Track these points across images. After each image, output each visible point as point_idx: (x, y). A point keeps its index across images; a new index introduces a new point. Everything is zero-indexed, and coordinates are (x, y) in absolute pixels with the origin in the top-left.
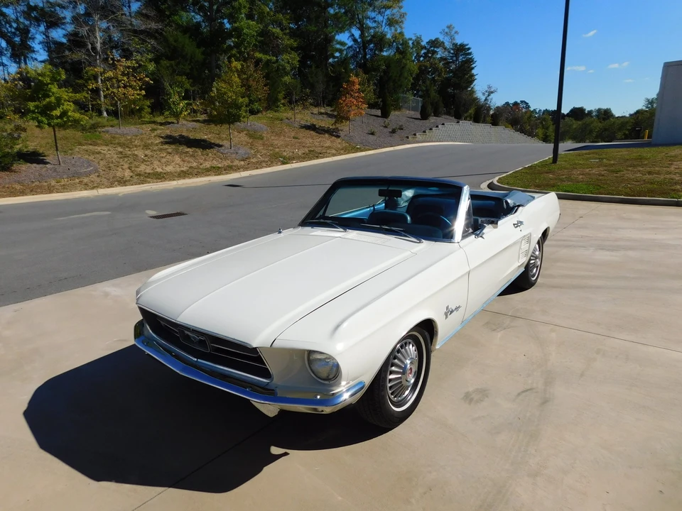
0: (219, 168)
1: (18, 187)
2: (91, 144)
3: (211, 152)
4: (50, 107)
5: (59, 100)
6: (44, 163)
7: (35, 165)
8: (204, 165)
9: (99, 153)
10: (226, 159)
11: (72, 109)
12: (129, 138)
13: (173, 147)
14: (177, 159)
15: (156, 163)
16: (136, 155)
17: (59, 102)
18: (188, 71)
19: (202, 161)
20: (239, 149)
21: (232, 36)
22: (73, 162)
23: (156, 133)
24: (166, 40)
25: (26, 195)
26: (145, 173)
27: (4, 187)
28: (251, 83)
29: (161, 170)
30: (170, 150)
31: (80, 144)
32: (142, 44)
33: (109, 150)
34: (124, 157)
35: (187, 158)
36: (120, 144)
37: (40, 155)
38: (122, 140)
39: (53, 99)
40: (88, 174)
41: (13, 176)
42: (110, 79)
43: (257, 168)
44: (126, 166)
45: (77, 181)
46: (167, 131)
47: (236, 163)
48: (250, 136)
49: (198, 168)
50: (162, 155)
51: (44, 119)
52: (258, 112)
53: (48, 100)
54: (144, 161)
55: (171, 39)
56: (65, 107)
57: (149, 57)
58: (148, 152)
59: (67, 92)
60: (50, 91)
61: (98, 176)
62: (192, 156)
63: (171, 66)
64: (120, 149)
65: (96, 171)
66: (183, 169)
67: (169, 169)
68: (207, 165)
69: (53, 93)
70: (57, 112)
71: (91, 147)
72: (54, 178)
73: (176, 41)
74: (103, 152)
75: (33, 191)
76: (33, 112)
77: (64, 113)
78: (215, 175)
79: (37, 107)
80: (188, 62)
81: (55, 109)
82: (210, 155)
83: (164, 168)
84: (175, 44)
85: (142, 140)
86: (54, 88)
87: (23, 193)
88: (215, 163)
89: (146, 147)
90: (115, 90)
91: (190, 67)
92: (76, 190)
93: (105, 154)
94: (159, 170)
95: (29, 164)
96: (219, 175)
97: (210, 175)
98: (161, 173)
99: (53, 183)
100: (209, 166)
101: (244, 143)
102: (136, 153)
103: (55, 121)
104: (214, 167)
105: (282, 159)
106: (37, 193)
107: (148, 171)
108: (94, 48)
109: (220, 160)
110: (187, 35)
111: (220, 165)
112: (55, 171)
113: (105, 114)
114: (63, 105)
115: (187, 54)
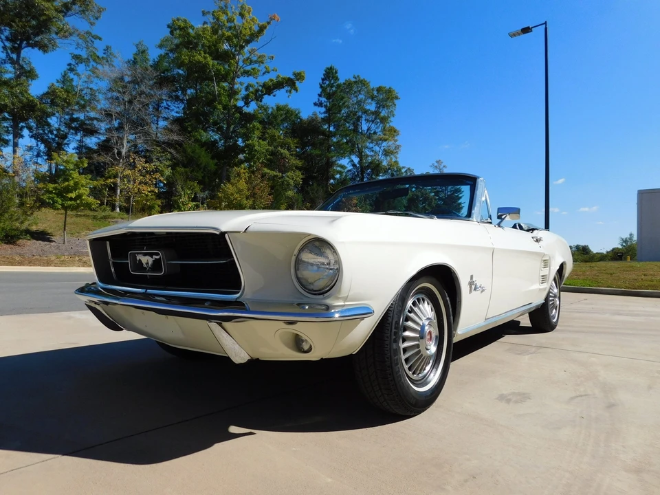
1: (17, 258)
4: (68, 190)
5: (76, 184)
6: (49, 241)
7: (40, 242)
11: (87, 193)
17: (76, 186)
18: (200, 178)
21: (244, 152)
22: (77, 243)
24: (185, 151)
25: (24, 265)
27: (4, 257)
28: (256, 191)
32: (163, 152)
37: (48, 234)
39: (71, 183)
41: (16, 249)
42: (127, 176)
45: (77, 258)
51: (59, 200)
53: (67, 183)
55: (189, 150)
56: (80, 192)
57: (167, 164)
59: (86, 178)
60: (70, 176)
63: (186, 172)
69: (73, 178)
70: (73, 195)
72: (56, 254)
73: (193, 152)
75: (31, 263)
76: (51, 192)
77: (79, 197)
79: (55, 189)
80: (202, 170)
81: (72, 192)
84: (192, 155)
86: (75, 175)
87: (21, 264)
90: (131, 186)
91: (203, 175)
92: (73, 265)
95: (35, 241)
99: (53, 258)
103: (69, 203)
106: (35, 265)
108: (119, 153)
110: (204, 149)
112: (58, 248)
113: (118, 209)
114: (80, 189)
115: (201, 164)
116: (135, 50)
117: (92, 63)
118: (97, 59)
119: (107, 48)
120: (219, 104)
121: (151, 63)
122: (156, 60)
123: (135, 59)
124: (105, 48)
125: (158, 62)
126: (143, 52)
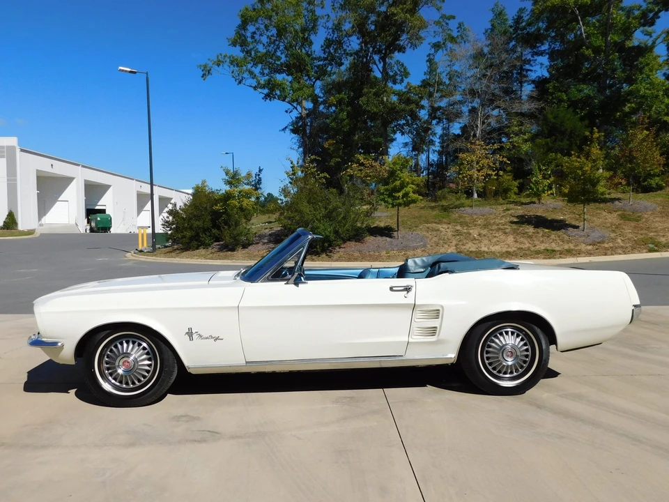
0: (554, 251)
1: (357, 254)
2: (436, 223)
3: (554, 234)
4: (396, 190)
5: (403, 183)
8: (538, 247)
9: (438, 230)
10: (569, 242)
12: (475, 217)
13: (515, 226)
14: (510, 239)
15: (486, 242)
16: (470, 234)
17: (403, 186)
19: (537, 243)
20: (593, 232)
22: (410, 237)
23: (507, 212)
24: (545, 119)
26: (468, 251)
27: (347, 254)
29: (486, 249)
30: (507, 231)
31: (427, 222)
33: (448, 228)
34: (458, 235)
35: (522, 239)
36: (462, 224)
38: (467, 219)
39: (398, 183)
40: (415, 248)
41: (359, 246)
43: (606, 254)
44: (454, 243)
46: (520, 211)
47: (583, 247)
48: (623, 217)
49: (529, 249)
50: (497, 235)
51: (390, 200)
52: (660, 188)
53: (395, 183)
54: (475, 239)
55: (550, 117)
56: (407, 190)
57: (526, 137)
58: (484, 232)
59: (411, 176)
60: (398, 177)
61: (423, 251)
62: (530, 237)
63: (547, 144)
64: (459, 228)
65: (425, 246)
66: (509, 250)
67: (496, 248)
68: (542, 247)
69: (400, 178)
70: (400, 194)
71: (434, 225)
72: (386, 250)
73: (555, 118)
74: (441, 229)
76: (383, 194)
77: (406, 195)
78: (544, 258)
79: (387, 190)
80: (567, 137)
81: (399, 191)
82: (553, 237)
83: (491, 247)
84: (553, 120)
85: (486, 219)
87: (356, 260)
88: (554, 246)
89: (485, 226)
93: (441, 232)
94: (484, 249)
96: (550, 258)
97: (537, 258)
98: (484, 252)
99: (383, 253)
100: (543, 248)
101: (609, 225)
102: (471, 231)
103: (398, 201)
104: (548, 250)
105: (651, 246)
106: (366, 260)
107: (470, 250)
109: (561, 243)
111: (557, 249)
112: (391, 243)
113: (475, 195)
114: (406, 187)
115: (566, 130)
116: (491, 16)
117: (449, 45)
118: (453, 39)
119: (460, 25)
120: (587, 49)
121: (510, 22)
122: (515, 17)
123: (492, 25)
124: (457, 26)
125: (517, 19)
126: (500, 13)
